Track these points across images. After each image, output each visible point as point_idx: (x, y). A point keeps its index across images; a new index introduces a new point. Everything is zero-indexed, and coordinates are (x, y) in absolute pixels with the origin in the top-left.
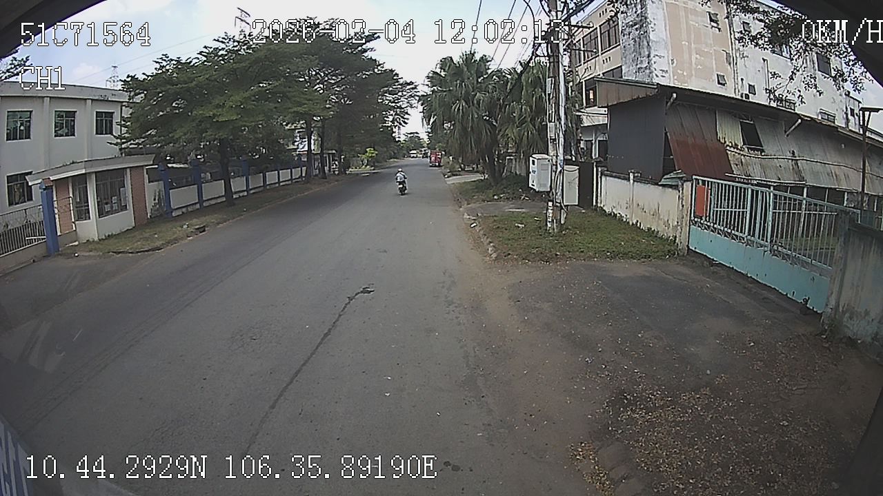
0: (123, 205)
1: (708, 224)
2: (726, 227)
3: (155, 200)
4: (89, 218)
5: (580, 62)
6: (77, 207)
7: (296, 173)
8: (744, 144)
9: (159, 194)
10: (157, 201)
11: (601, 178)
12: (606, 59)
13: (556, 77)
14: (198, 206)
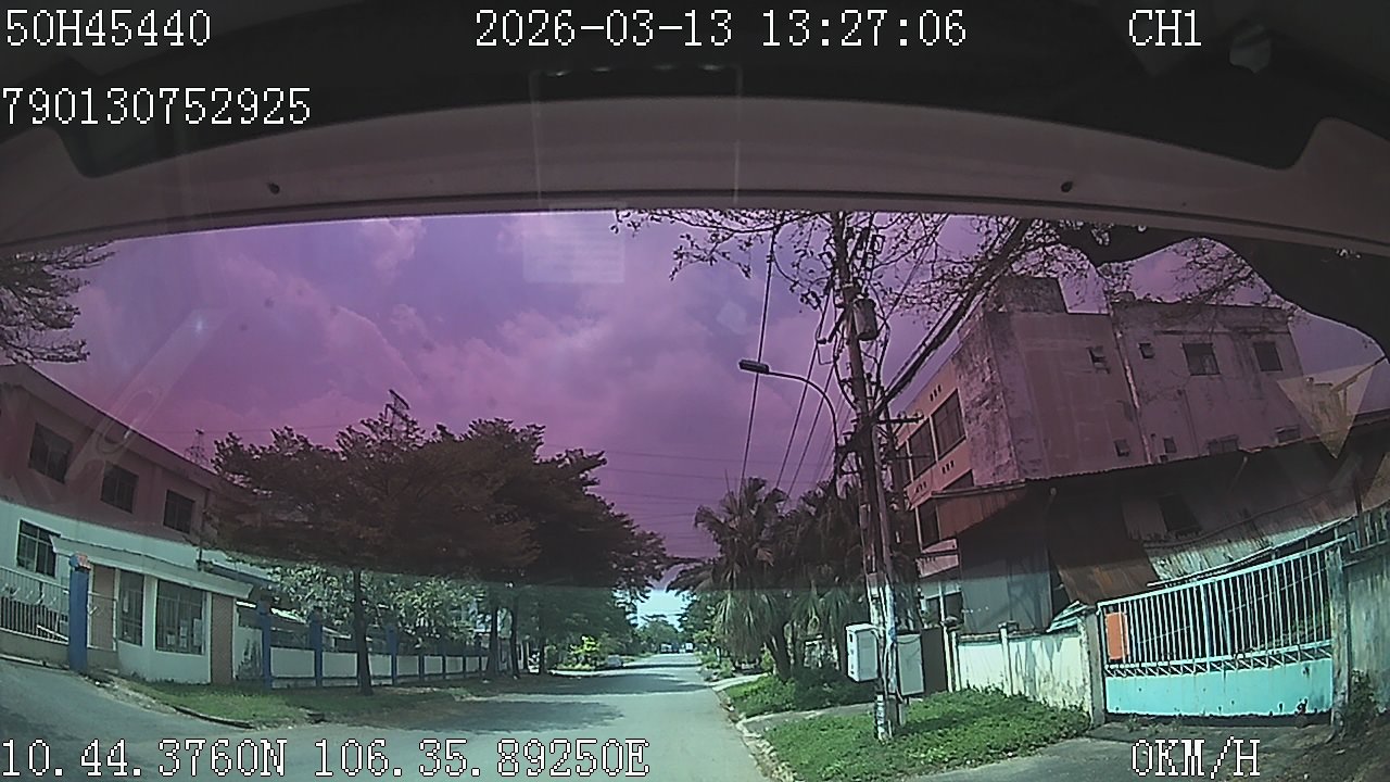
0: (195, 644)
1: (1132, 666)
2: (1160, 661)
3: (246, 654)
4: (141, 644)
5: (909, 478)
6: (123, 619)
7: (472, 664)
8: (1169, 530)
9: (254, 649)
10: (249, 657)
11: (957, 647)
12: (948, 465)
13: (874, 501)
14: (314, 683)
